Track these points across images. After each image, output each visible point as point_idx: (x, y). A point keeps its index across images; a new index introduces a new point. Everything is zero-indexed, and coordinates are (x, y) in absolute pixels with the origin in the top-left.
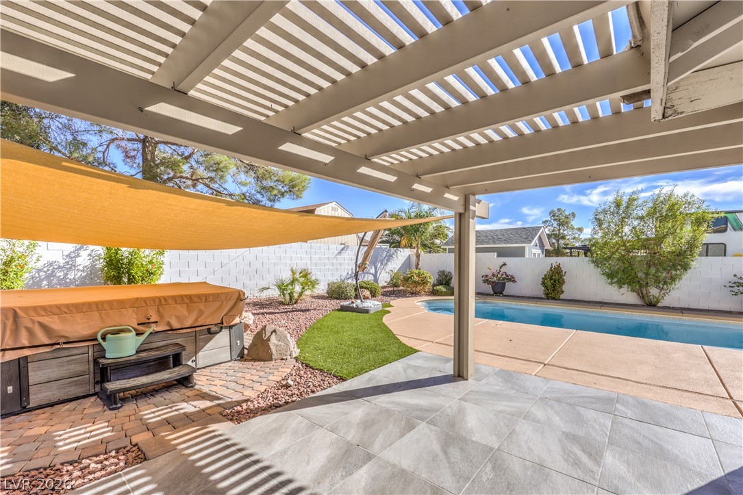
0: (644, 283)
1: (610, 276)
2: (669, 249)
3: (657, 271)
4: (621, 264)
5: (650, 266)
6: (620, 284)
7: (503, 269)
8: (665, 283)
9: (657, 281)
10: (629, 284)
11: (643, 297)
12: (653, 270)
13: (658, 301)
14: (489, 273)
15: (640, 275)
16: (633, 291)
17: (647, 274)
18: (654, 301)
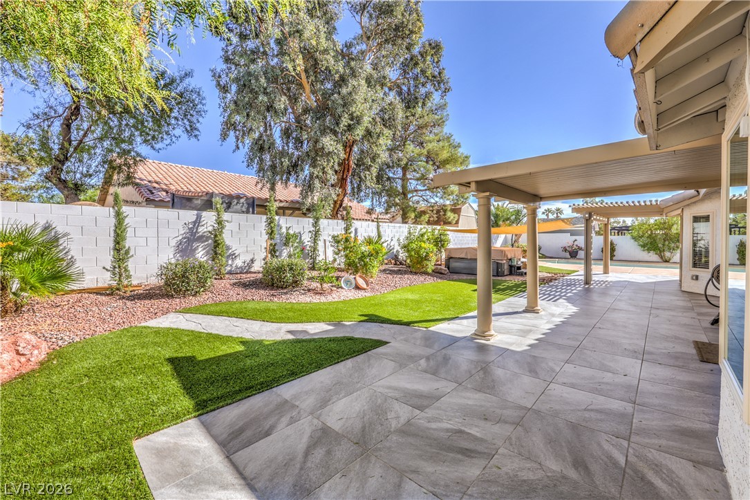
0: (662, 250)
1: (643, 246)
2: (675, 232)
3: (669, 243)
4: (649, 239)
5: (665, 241)
6: (649, 250)
7: (576, 243)
8: (674, 249)
9: (669, 249)
10: (654, 250)
11: (662, 258)
12: (667, 243)
13: (670, 260)
14: (567, 245)
15: (660, 245)
16: (656, 254)
17: (664, 245)
18: (667, 259)
